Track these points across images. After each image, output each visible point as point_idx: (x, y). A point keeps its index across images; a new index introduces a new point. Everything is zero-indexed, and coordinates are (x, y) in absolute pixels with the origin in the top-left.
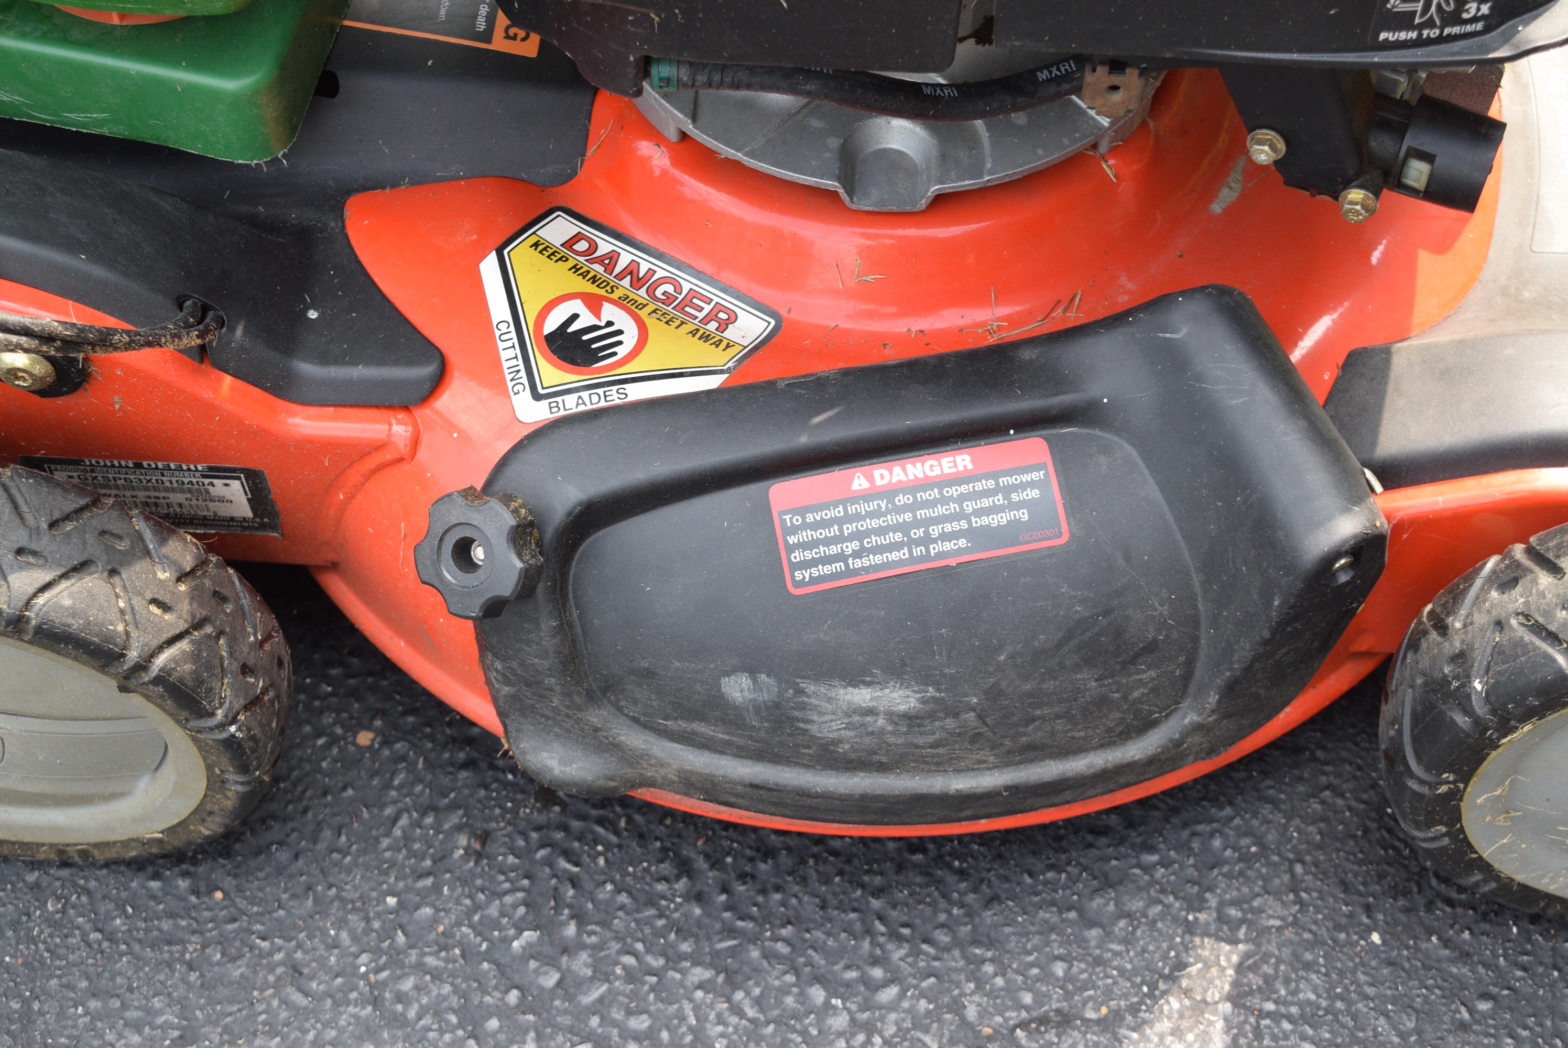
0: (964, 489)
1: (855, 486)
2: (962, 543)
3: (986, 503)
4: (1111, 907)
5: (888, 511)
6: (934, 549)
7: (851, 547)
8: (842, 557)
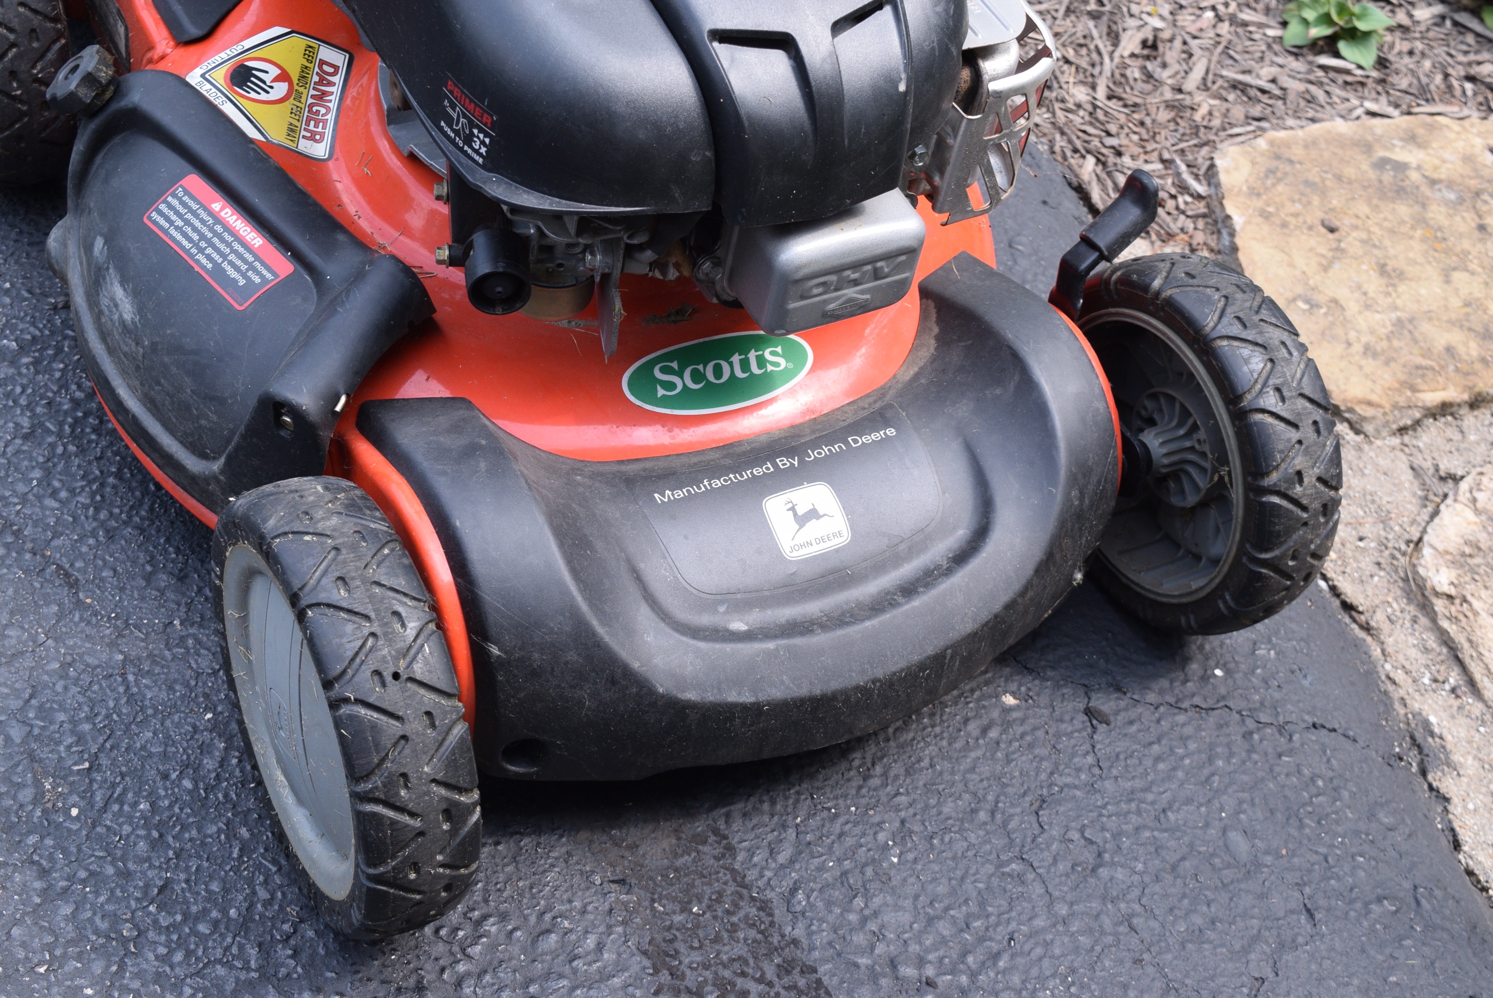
0: (241, 250)
1: (213, 206)
2: (210, 266)
3: (239, 263)
4: (163, 584)
5: (208, 226)
6: (200, 257)
7: (180, 223)
8: (171, 223)
